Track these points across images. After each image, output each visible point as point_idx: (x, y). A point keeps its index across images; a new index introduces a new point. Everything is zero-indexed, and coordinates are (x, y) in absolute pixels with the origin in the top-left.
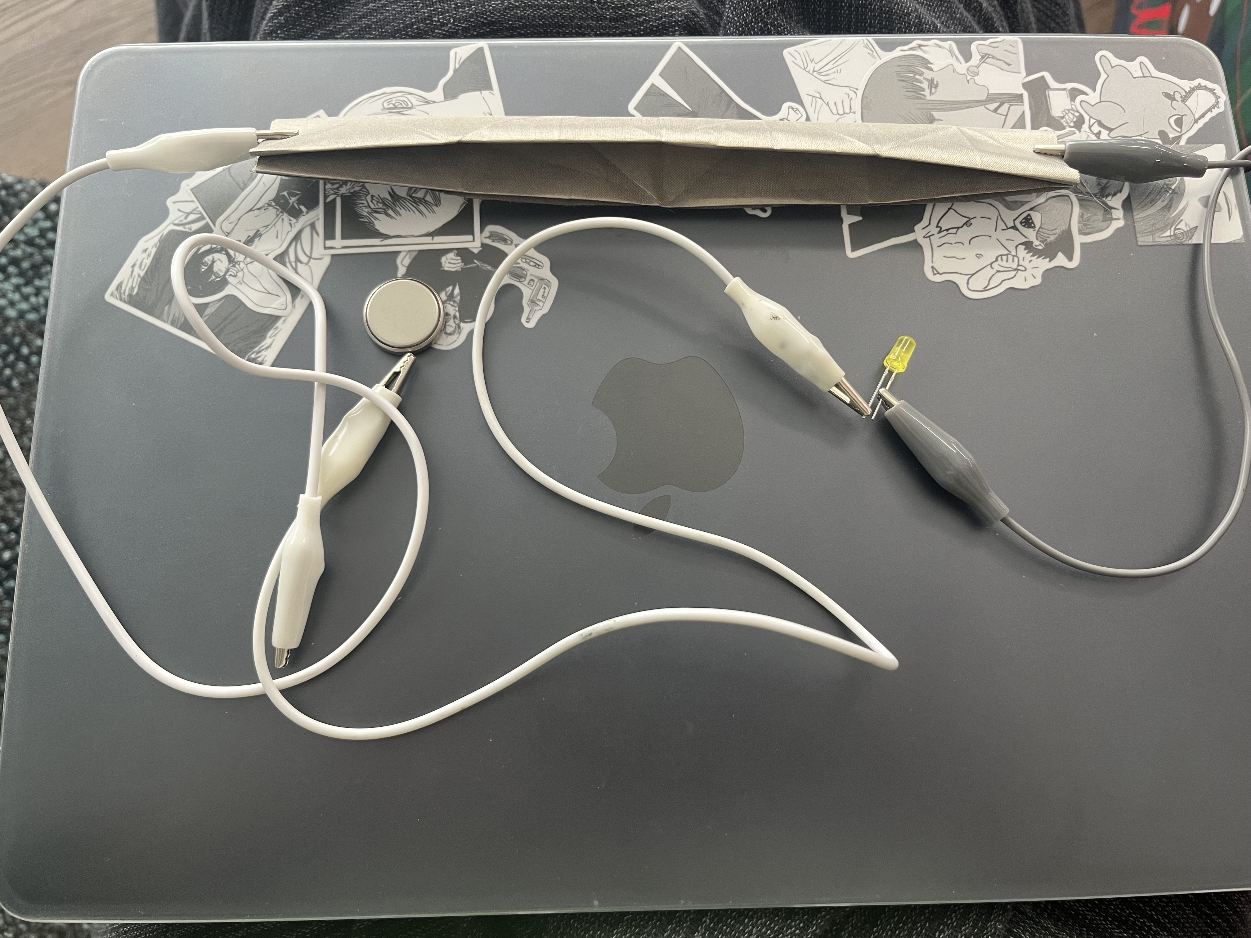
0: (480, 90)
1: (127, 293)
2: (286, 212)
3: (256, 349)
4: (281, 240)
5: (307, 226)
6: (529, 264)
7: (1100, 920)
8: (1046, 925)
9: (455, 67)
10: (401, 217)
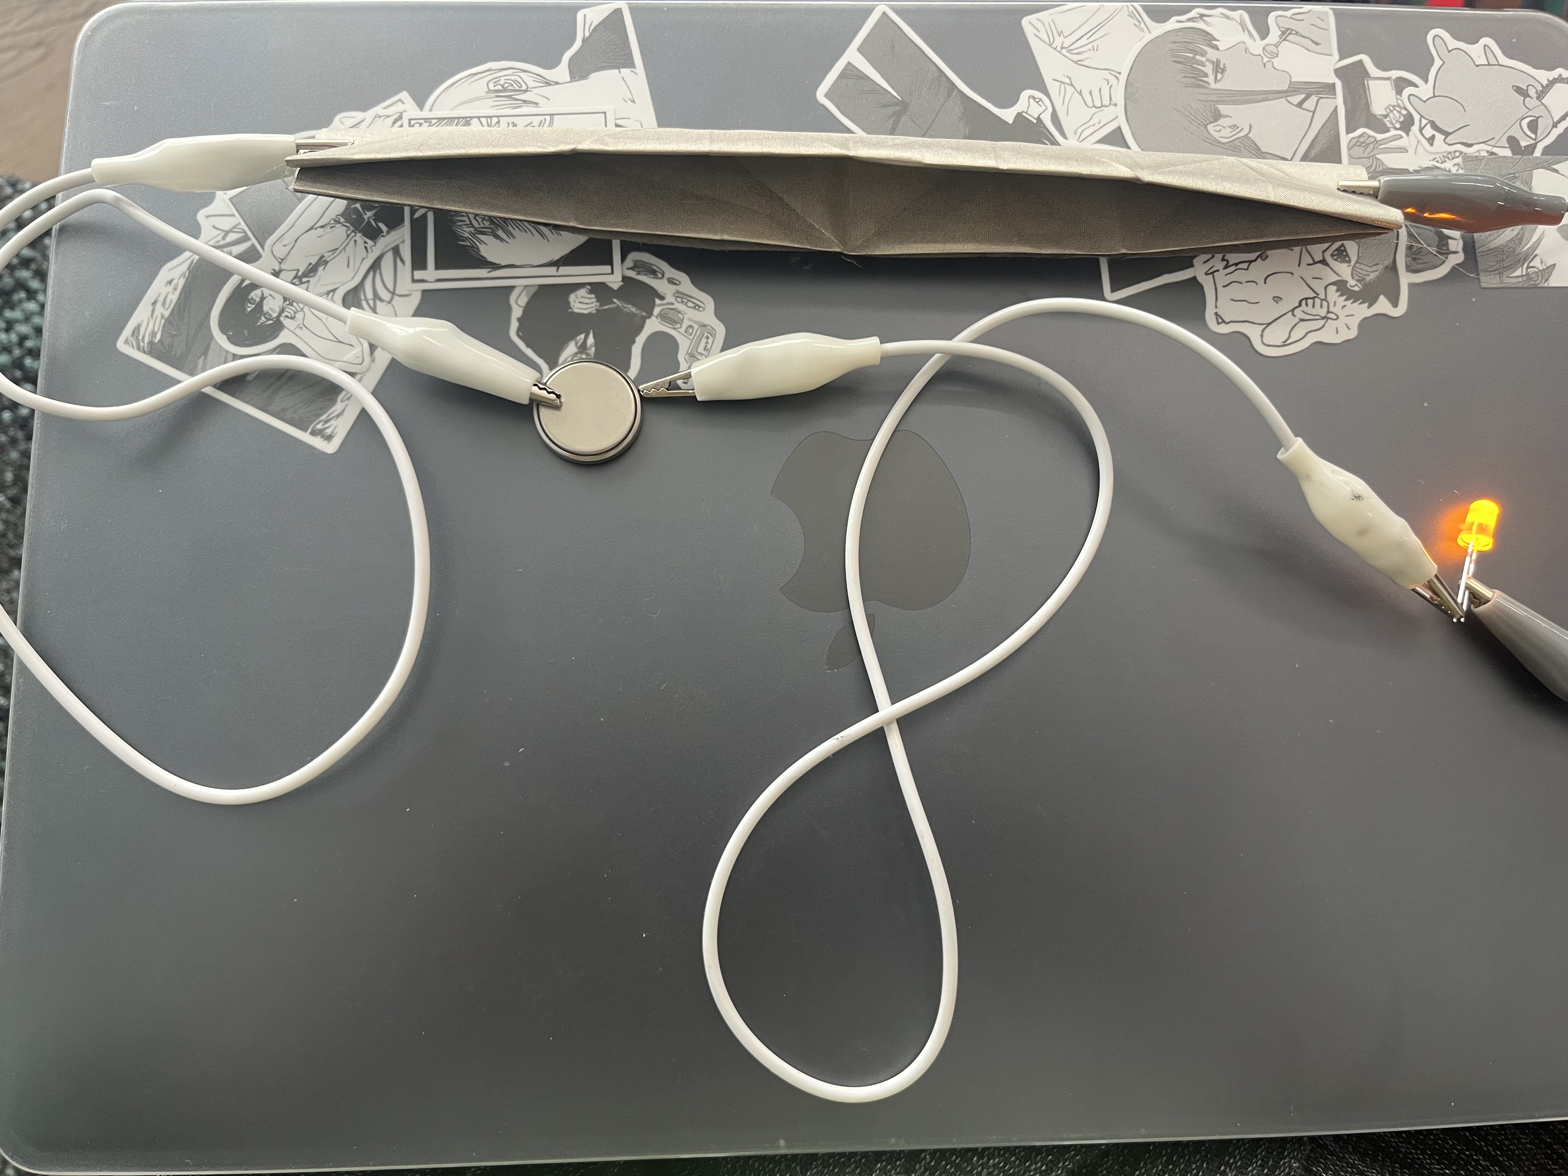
0: (619, 68)
1: (147, 340)
2: (360, 231)
3: (324, 417)
4: (354, 271)
5: (388, 251)
6: (686, 305)
7: (1416, 1153)
8: (1352, 1162)
9: (584, 35)
10: (514, 240)
